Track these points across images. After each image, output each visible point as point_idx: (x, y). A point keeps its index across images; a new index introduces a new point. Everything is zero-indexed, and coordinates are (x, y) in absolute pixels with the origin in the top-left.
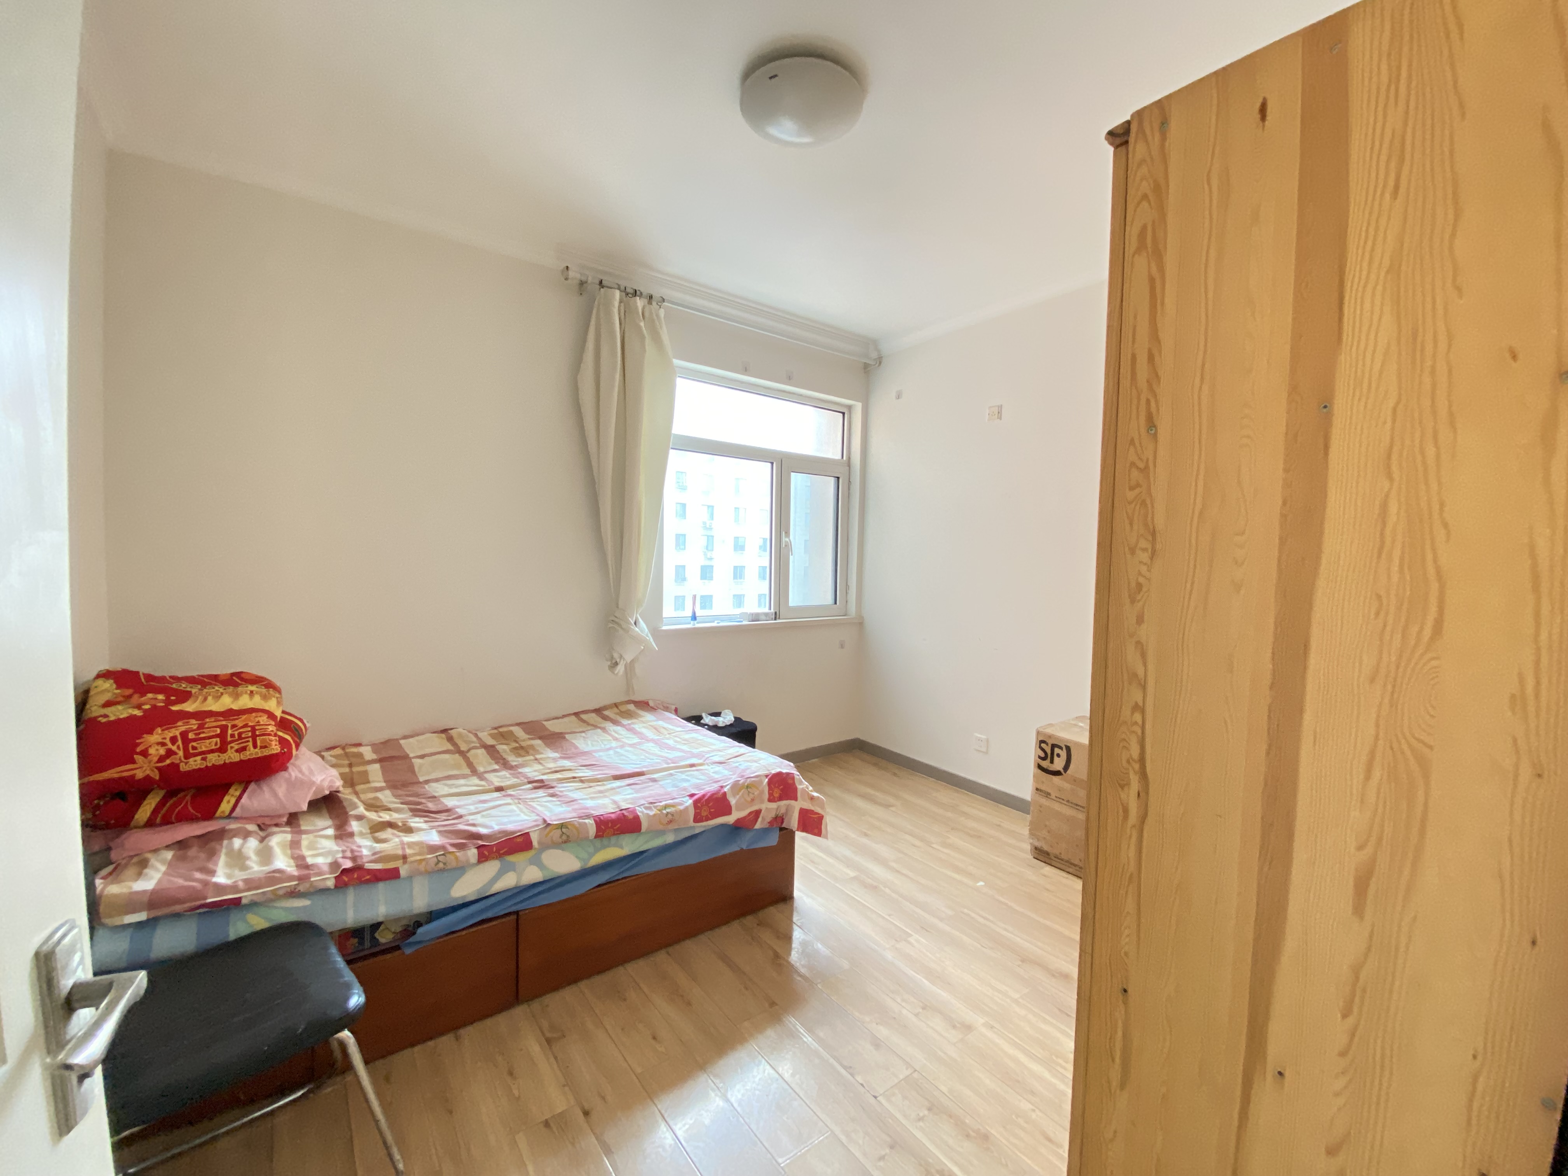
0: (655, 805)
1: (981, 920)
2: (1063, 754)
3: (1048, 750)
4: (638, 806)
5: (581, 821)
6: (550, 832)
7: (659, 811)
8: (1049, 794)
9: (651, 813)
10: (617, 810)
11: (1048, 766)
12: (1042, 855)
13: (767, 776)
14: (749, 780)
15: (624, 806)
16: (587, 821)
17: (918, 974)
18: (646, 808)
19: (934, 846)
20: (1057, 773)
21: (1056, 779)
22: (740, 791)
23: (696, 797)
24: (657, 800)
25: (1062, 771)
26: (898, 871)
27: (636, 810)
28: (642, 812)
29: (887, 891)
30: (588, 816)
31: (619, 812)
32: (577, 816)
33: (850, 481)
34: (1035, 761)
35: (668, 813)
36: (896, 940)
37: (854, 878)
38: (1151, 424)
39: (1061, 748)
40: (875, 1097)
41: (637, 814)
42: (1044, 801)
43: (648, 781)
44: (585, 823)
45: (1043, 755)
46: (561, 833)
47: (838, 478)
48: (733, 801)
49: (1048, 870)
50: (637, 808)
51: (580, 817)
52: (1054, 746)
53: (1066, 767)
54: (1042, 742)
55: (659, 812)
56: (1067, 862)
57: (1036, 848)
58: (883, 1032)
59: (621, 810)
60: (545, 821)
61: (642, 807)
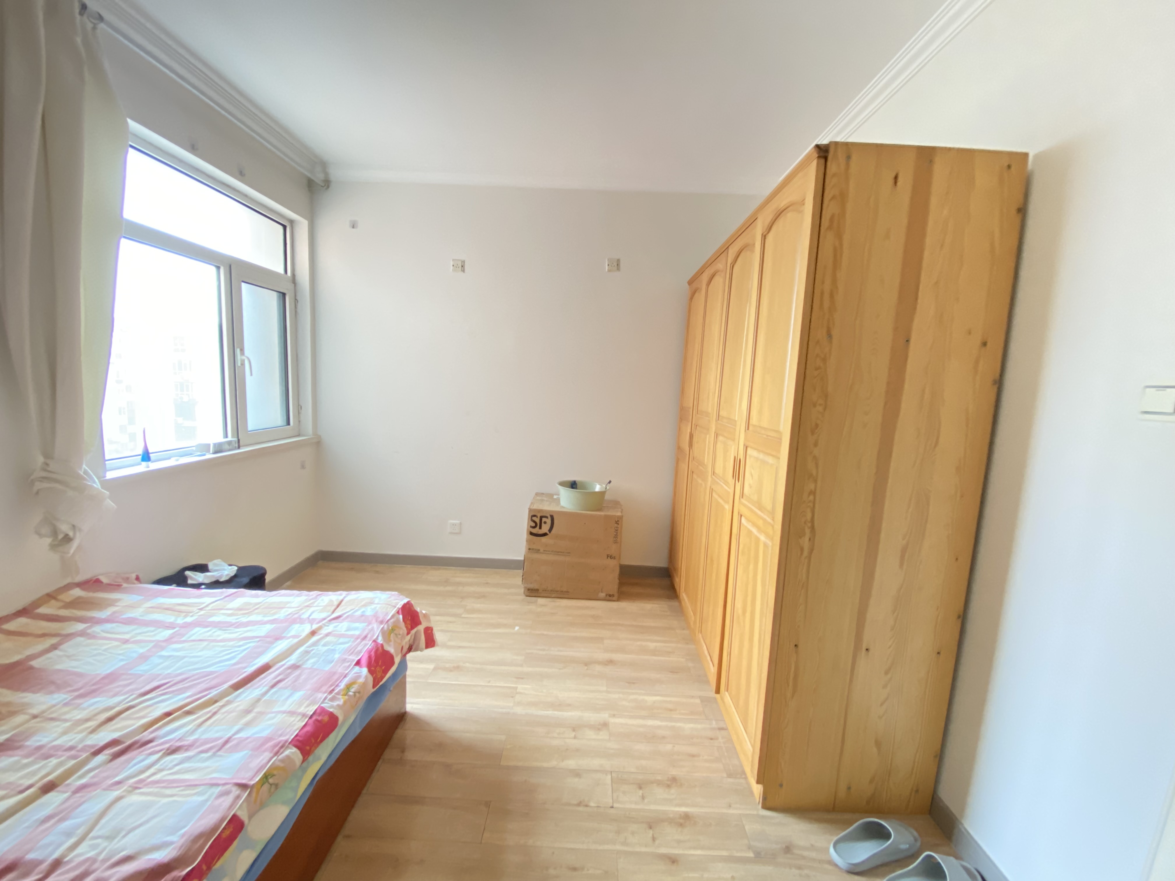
0: (336, 691)
1: (541, 652)
2: (549, 521)
3: (538, 521)
4: (323, 702)
5: (280, 757)
6: (258, 792)
7: (346, 695)
8: (539, 550)
9: (341, 702)
10: (307, 719)
11: (538, 532)
12: (532, 592)
13: (398, 612)
14: (389, 622)
15: (311, 710)
16: (287, 752)
17: (548, 711)
18: (332, 700)
19: (463, 616)
20: (545, 535)
21: (544, 539)
22: (389, 637)
23: (364, 662)
24: (331, 686)
25: (548, 533)
26: (460, 647)
27: (322, 707)
28: (332, 707)
29: (467, 665)
30: (283, 746)
31: (311, 721)
32: (271, 755)
33: (296, 299)
34: (528, 529)
35: (355, 692)
36: (512, 697)
37: (435, 669)
38: (830, 336)
39: (547, 517)
40: (612, 807)
41: (328, 711)
42: (535, 556)
43: (289, 671)
44: (288, 757)
45: (534, 525)
46: (269, 785)
47: (284, 295)
48: (391, 650)
49: (541, 601)
50: (322, 705)
51: (276, 754)
52: (541, 517)
53: (550, 530)
54: (535, 516)
55: (346, 697)
56: (552, 591)
57: (529, 590)
58: (571, 763)
59: (311, 717)
60: (243, 786)
61: (326, 701)
